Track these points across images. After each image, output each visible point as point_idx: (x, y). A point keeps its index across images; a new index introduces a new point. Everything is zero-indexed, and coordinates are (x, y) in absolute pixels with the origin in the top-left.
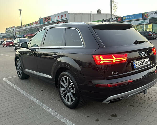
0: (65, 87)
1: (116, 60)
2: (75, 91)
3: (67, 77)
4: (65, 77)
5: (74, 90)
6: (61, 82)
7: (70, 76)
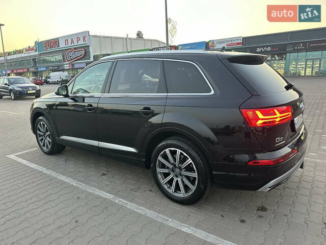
0: (171, 167)
1: (280, 117)
2: (196, 174)
3: (178, 150)
4: (173, 149)
5: (195, 172)
6: (160, 158)
7: (186, 148)
